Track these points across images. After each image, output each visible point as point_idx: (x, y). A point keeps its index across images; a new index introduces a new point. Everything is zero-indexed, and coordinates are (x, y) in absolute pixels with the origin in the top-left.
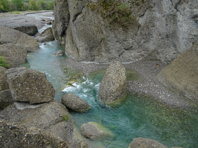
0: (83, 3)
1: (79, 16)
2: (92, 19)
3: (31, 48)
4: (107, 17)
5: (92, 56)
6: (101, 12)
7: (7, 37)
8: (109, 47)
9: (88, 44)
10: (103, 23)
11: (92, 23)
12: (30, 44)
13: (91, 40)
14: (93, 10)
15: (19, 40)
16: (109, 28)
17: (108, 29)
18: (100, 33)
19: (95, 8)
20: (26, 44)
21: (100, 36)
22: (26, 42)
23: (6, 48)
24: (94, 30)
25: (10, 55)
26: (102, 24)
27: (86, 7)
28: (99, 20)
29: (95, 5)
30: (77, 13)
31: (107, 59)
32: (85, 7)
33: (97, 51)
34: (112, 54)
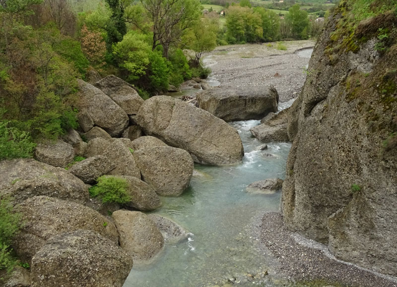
0: (333, 74)
1: (319, 107)
2: (340, 125)
3: (219, 157)
4: (381, 127)
5: (321, 229)
6: (370, 108)
7: (180, 127)
8: (373, 221)
9: (309, 192)
10: (365, 142)
11: (337, 136)
12: (221, 147)
13: (321, 184)
14: (350, 98)
15: (201, 136)
16: (383, 162)
17: (378, 166)
18: (350, 169)
19: (358, 93)
20: (212, 145)
21: (349, 180)
22: (215, 141)
23: (154, 156)
24: (336, 157)
25: (155, 172)
26: (363, 146)
27: (338, 85)
28: (358, 131)
29: (361, 82)
30: (315, 98)
31: (362, 254)
32: (336, 84)
33: (333, 219)
34: (382, 246)
